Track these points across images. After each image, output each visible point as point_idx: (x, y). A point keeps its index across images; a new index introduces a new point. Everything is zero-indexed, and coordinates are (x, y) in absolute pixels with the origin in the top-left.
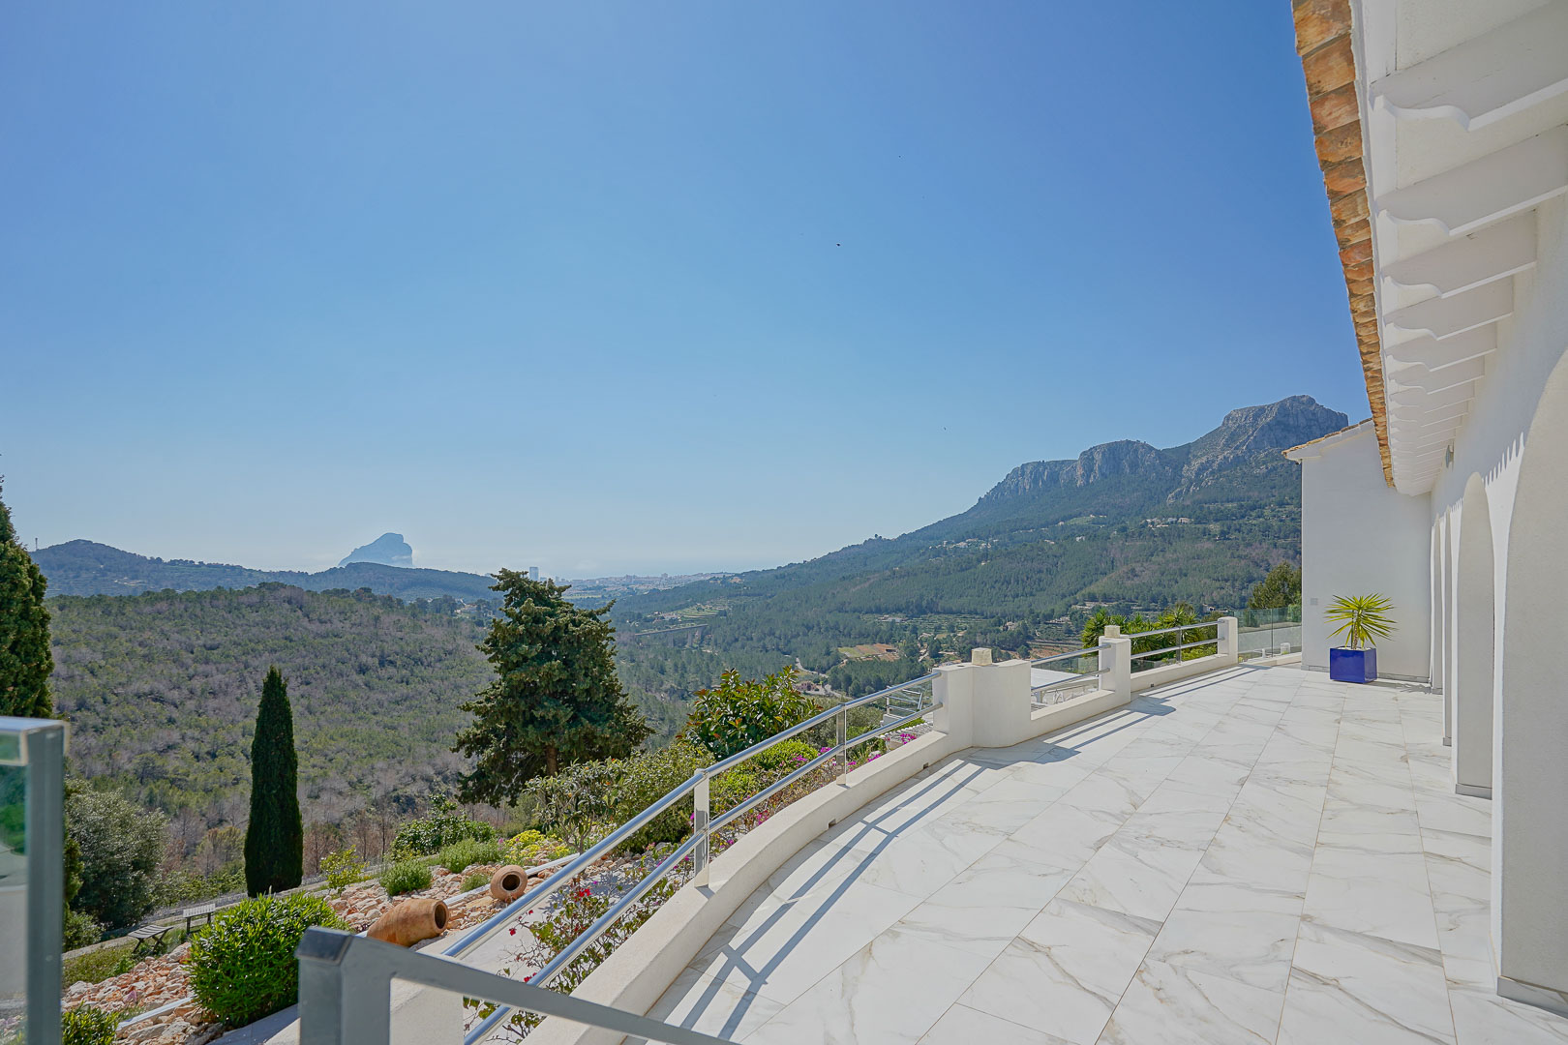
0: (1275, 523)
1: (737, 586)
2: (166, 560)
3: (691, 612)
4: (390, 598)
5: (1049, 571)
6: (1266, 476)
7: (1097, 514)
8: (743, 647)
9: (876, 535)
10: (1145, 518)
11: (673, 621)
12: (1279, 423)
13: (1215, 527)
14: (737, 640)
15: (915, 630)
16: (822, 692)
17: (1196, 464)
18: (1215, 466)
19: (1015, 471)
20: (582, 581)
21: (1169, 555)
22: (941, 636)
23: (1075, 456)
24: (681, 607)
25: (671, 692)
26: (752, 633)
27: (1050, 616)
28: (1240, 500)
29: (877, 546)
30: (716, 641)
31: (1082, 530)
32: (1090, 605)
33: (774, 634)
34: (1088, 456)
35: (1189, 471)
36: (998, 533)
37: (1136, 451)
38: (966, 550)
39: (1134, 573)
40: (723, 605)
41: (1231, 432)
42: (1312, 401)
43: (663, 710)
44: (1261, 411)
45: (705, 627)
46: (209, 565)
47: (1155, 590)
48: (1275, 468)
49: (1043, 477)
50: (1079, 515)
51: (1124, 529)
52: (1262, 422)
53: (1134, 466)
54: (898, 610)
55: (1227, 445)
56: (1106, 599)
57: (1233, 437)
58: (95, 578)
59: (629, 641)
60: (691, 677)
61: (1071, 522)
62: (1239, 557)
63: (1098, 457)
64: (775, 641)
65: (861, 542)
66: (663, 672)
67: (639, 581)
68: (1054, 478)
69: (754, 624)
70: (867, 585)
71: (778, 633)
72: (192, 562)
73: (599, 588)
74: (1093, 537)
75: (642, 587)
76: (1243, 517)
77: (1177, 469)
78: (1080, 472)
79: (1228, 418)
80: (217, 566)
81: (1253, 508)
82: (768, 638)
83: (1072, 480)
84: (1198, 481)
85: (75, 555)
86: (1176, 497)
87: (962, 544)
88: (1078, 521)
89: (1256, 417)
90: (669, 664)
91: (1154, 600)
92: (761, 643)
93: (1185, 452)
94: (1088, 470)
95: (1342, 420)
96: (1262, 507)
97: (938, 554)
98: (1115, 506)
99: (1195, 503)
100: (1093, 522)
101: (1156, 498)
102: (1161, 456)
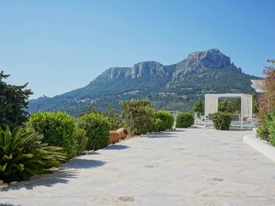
6: (202, 78)
7: (140, 90)
10: (158, 92)
12: (207, 58)
13: (184, 97)
17: (178, 72)
18: (184, 73)
19: (107, 71)
28: (194, 87)
31: (134, 96)
34: (137, 67)
35: (175, 75)
36: (99, 96)
37: (155, 66)
42: (218, 51)
44: (202, 53)
48: (205, 76)
49: (120, 73)
50: (133, 90)
51: (150, 97)
52: (202, 57)
53: (154, 71)
55: (189, 66)
57: (191, 63)
61: (130, 93)
63: (141, 67)
68: (123, 75)
76: (194, 93)
77: (171, 74)
78: (133, 72)
79: (189, 55)
81: (198, 90)
83: (130, 76)
84: (178, 79)
86: (170, 85)
87: (83, 101)
89: (200, 55)
93: (173, 67)
94: (137, 72)
95: (228, 59)
96: (201, 90)
97: (73, 104)
98: (147, 87)
99: (177, 87)
100: (138, 93)
101: (163, 84)
102: (165, 68)
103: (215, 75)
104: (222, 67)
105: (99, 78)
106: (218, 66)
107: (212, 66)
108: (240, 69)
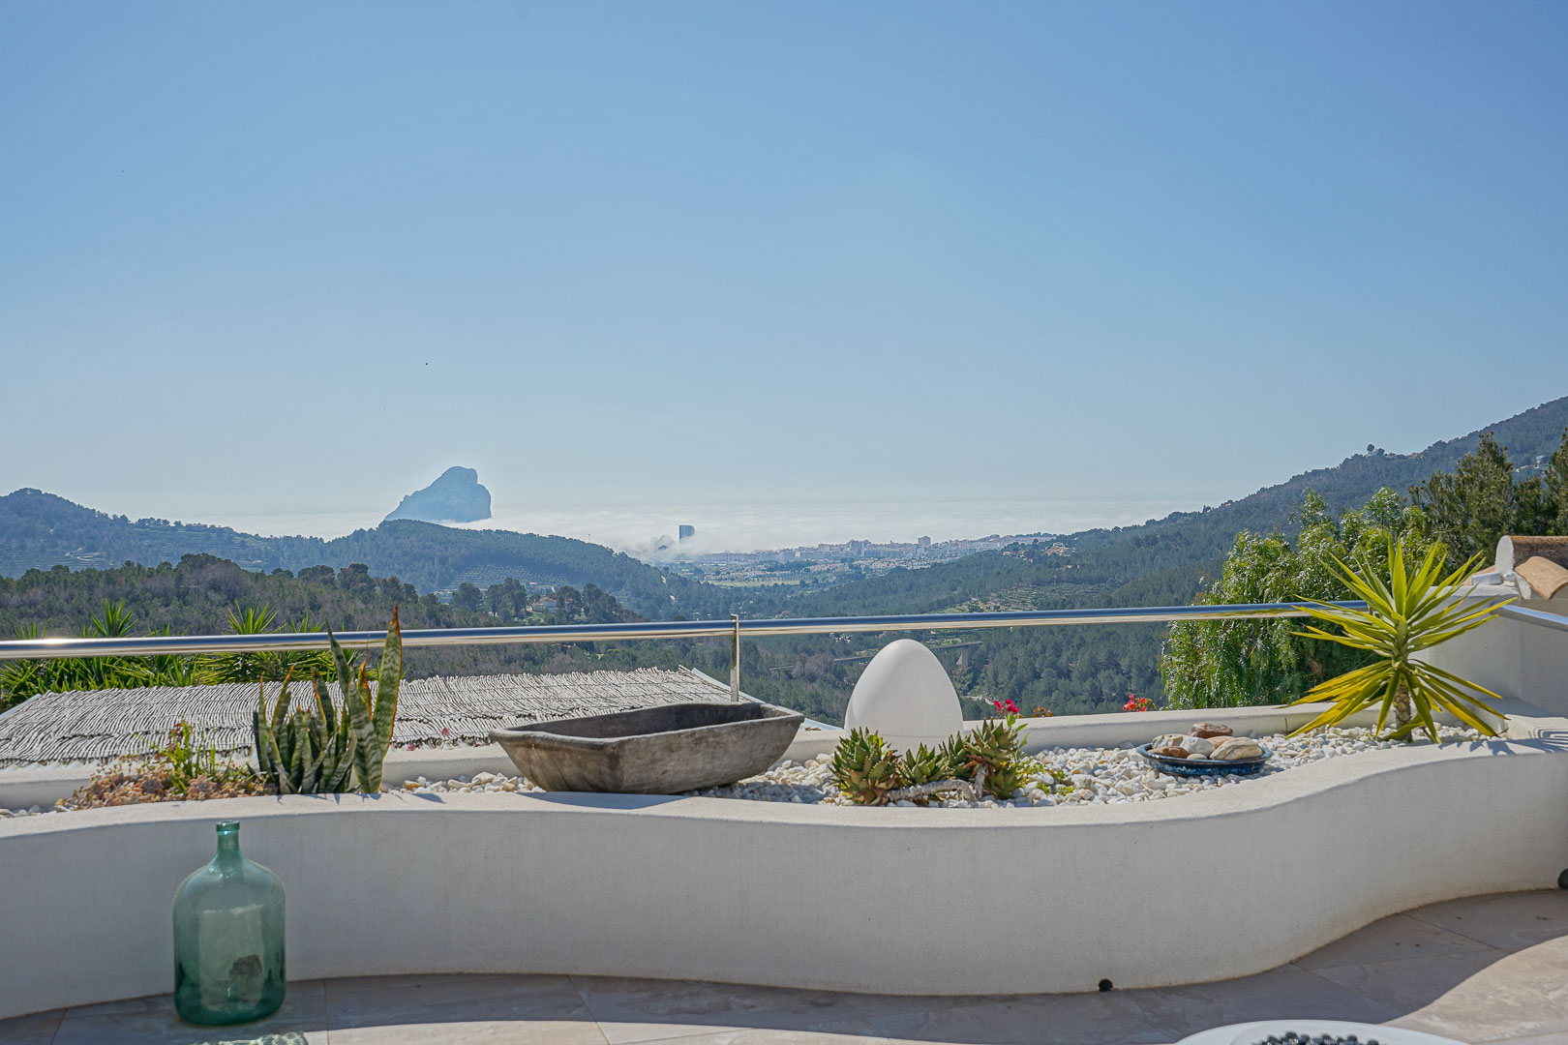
2: (133, 520)
4: (394, 581)
8: (1049, 692)
9: (1370, 448)
20: (771, 553)
26: (1070, 660)
30: (996, 676)
33: (1118, 665)
45: (976, 647)
46: (189, 527)
58: (43, 551)
59: (822, 672)
64: (1117, 680)
65: (1335, 463)
67: (876, 553)
69: (1075, 642)
71: (1124, 663)
72: (166, 522)
73: (798, 566)
75: (878, 565)
80: (199, 528)
82: (1102, 675)
85: (20, 514)
92: (1087, 685)
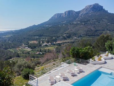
0: (92, 22)
1: (14, 32)
3: (7, 36)
5: (59, 30)
6: (91, 16)
7: (66, 21)
10: (73, 22)
11: (4, 38)
12: (93, 7)
13: (83, 23)
14: (14, 40)
15: (40, 39)
16: (26, 48)
17: (81, 14)
18: (84, 14)
19: (55, 15)
21: (77, 27)
22: (44, 40)
23: (64, 13)
24: (5, 36)
25: (4, 48)
26: (16, 39)
27: (59, 37)
28: (87, 19)
29: (34, 26)
31: (64, 24)
32: (65, 35)
33: (19, 39)
34: (65, 13)
35: (80, 15)
36: (52, 24)
37: (72, 12)
38: (47, 27)
39: (72, 30)
40: (12, 35)
41: (86, 9)
42: (98, 4)
43: (3, 51)
44: (91, 6)
45: (9, 38)
47: (74, 33)
48: (92, 14)
49: (59, 15)
50: (64, 21)
51: (70, 24)
52: (91, 7)
53: (72, 14)
54: (37, 36)
55: (86, 11)
56: (67, 34)
57: (87, 10)
60: (7, 46)
61: (63, 22)
62: (87, 28)
63: (67, 13)
66: (3, 45)
68: (60, 16)
70: (33, 32)
74: (66, 25)
76: (87, 22)
77: (78, 14)
78: (64, 15)
79: (86, 7)
83: (63, 16)
84: (81, 16)
86: (78, 19)
87: (47, 26)
88: (64, 22)
90: (4, 44)
91: (74, 34)
93: (79, 12)
94: (65, 15)
95: (102, 7)
96: (90, 20)
97: (43, 27)
98: (69, 20)
99: (80, 20)
100: (66, 22)
101: (75, 19)
102: (76, 12)
103: (96, 14)
104: (99, 10)
105: (52, 17)
106: (98, 10)
107: (95, 10)
108: (107, 11)
